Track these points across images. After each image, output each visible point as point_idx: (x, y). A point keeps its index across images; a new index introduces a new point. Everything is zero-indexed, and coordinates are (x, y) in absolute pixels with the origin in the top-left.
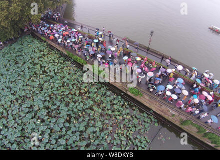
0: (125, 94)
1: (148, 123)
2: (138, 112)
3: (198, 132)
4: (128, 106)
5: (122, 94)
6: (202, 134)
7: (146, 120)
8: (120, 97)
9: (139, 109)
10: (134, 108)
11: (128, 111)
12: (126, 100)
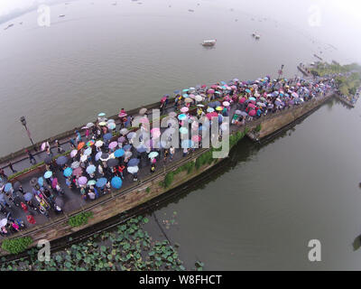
0: (74, 235)
1: (136, 231)
2: (113, 235)
3: (189, 172)
4: (95, 245)
5: (71, 239)
6: (194, 168)
7: (132, 231)
8: (74, 246)
9: (108, 231)
10: (103, 237)
11: (103, 249)
12: (85, 241)
